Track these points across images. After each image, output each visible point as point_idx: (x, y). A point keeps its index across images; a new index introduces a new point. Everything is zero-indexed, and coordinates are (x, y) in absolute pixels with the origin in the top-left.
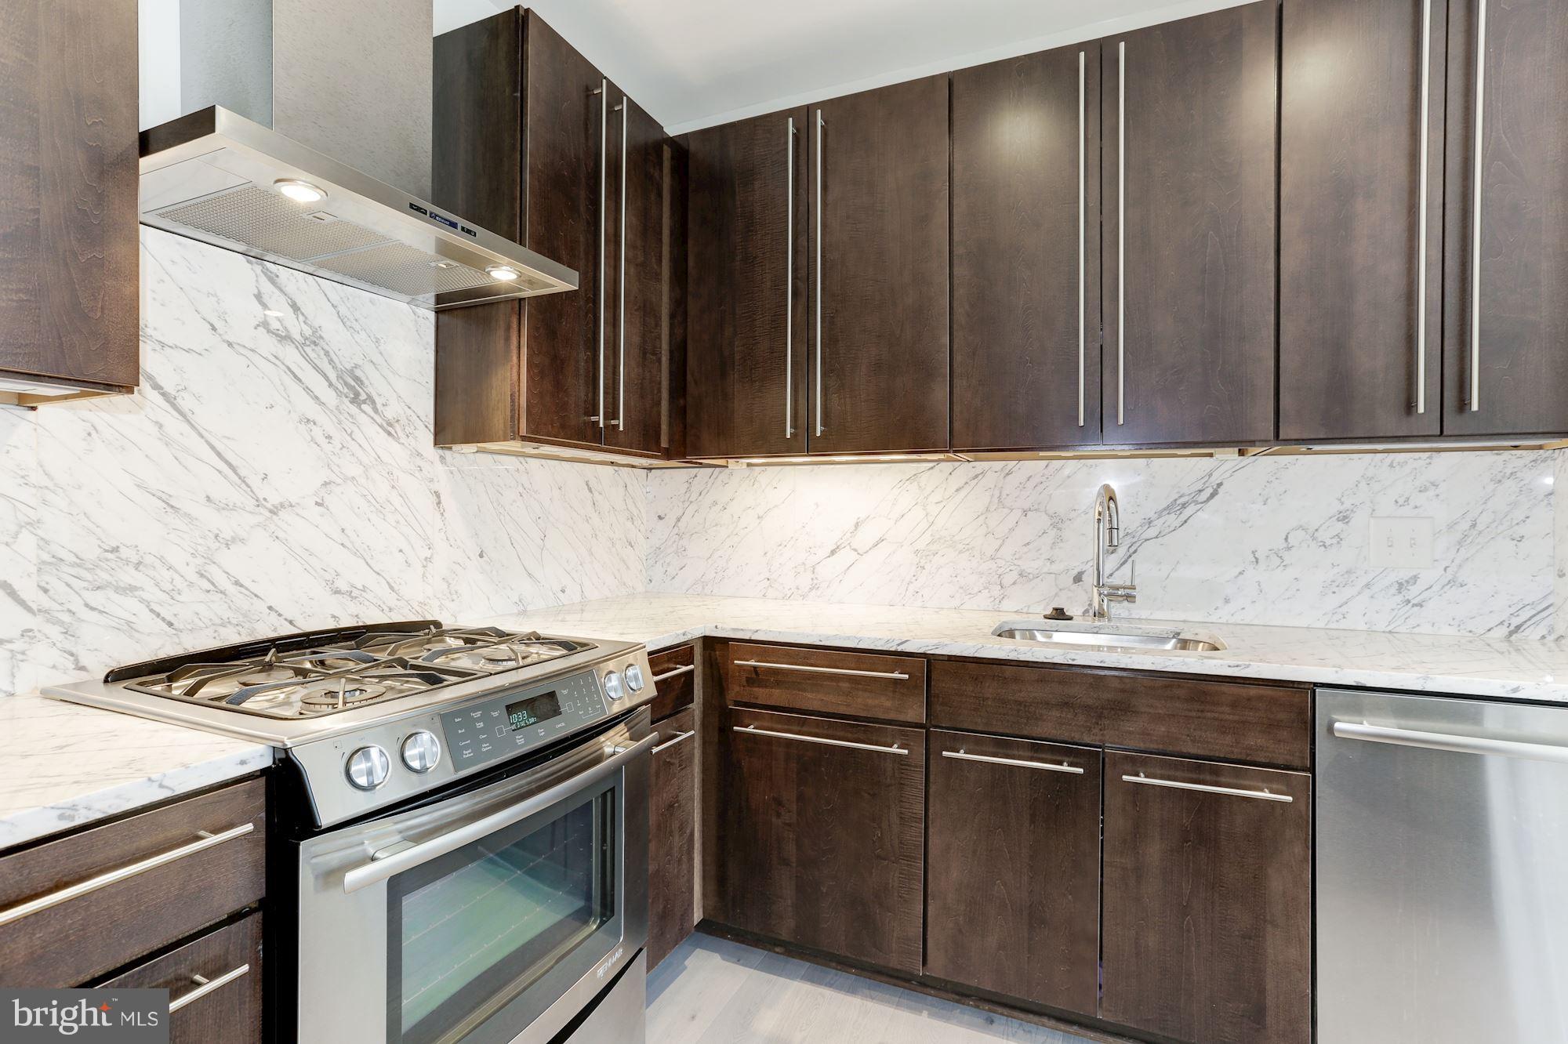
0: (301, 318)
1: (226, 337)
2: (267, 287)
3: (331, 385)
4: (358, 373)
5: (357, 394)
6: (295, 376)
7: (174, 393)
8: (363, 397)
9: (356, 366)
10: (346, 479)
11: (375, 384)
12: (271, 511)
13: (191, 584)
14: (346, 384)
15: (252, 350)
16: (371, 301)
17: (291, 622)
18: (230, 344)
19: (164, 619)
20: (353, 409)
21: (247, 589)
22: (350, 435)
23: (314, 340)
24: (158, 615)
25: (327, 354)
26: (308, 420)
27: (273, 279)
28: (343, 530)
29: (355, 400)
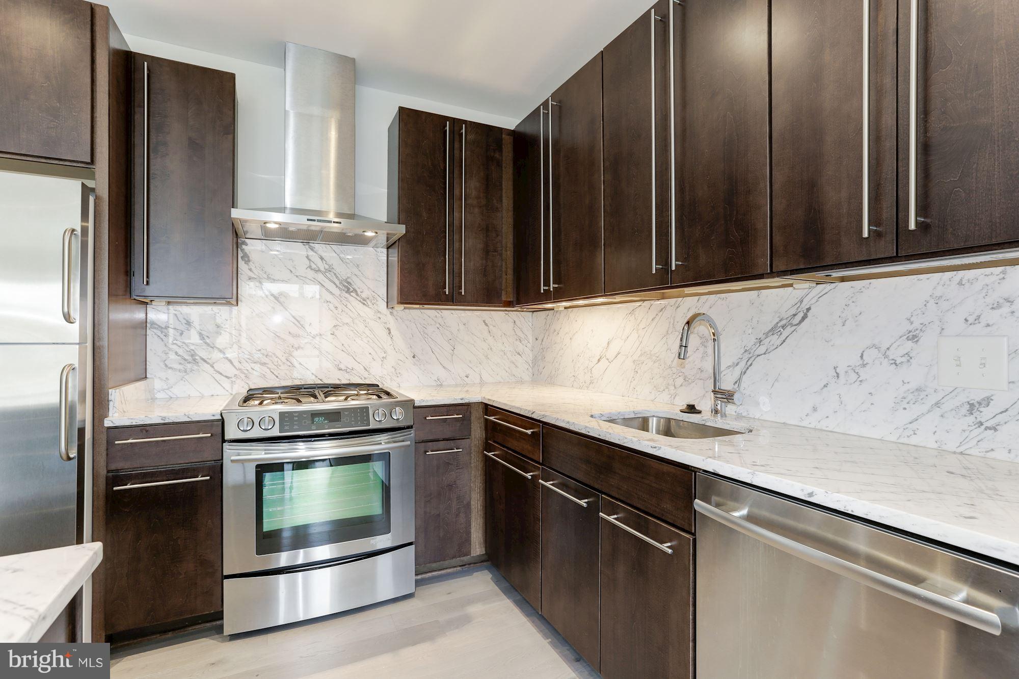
0: (324, 262)
1: (295, 274)
2: (311, 253)
3: (337, 286)
4: (349, 280)
5: (349, 289)
6: (322, 285)
7: (277, 296)
8: (352, 289)
9: (348, 278)
10: (344, 324)
11: (357, 284)
12: (313, 337)
13: (284, 363)
14: (343, 285)
15: (305, 277)
16: (355, 250)
17: (321, 380)
18: (297, 276)
19: (275, 375)
20: (347, 295)
21: (304, 366)
22: (346, 306)
23: (330, 269)
24: (273, 373)
25: (335, 274)
26: (327, 301)
27: (312, 249)
28: (343, 345)
29: (348, 291)
